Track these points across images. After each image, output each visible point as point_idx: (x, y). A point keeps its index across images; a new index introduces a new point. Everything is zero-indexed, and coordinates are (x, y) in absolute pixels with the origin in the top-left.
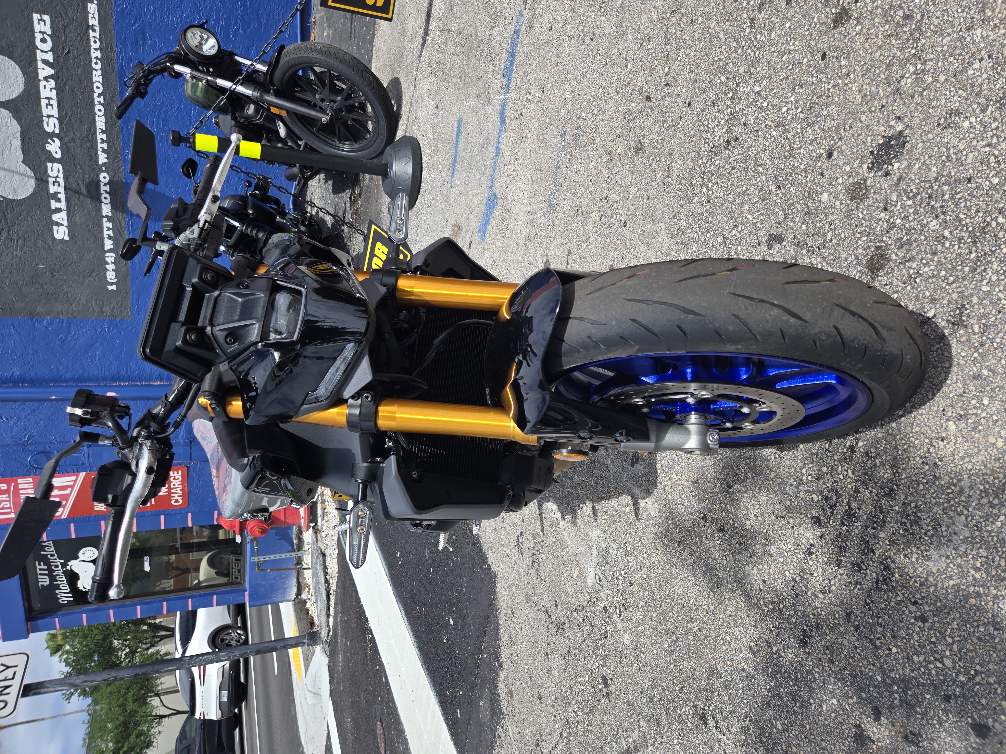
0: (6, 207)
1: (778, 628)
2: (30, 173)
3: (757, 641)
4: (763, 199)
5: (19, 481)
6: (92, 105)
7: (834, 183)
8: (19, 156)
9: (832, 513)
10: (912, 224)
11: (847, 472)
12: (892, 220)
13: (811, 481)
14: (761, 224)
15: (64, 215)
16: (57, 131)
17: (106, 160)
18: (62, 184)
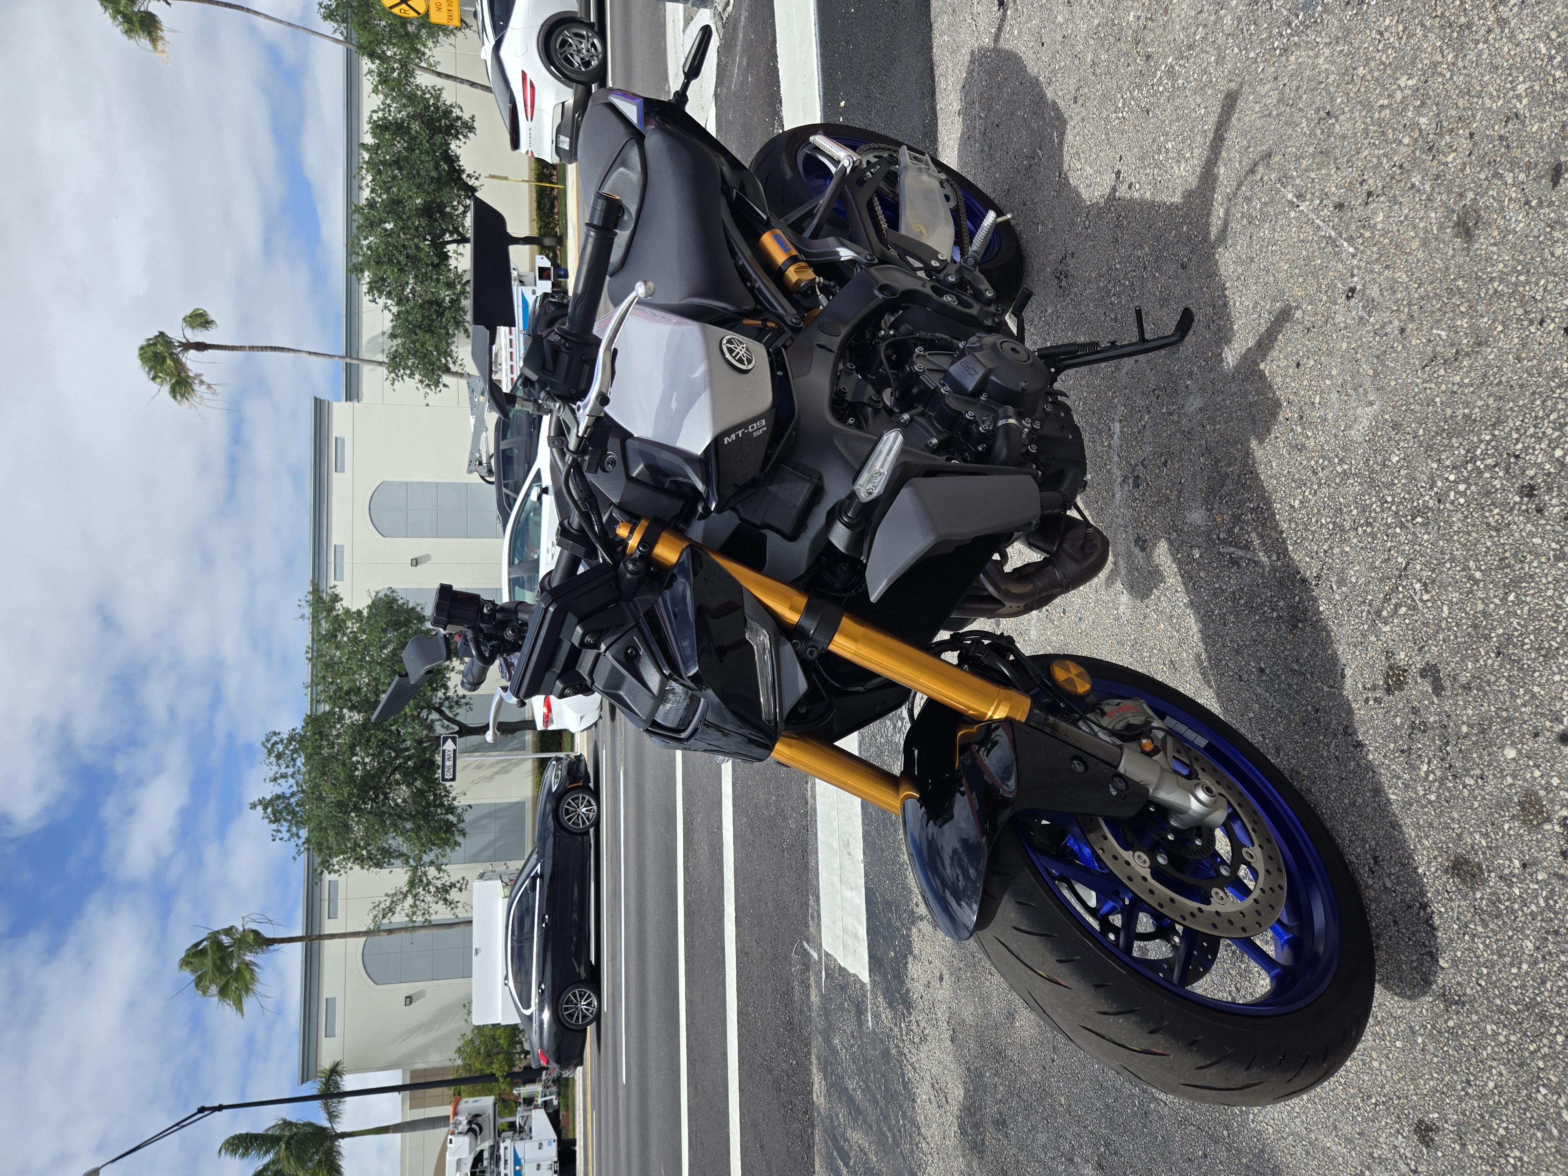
4: (1475, 626)
7: (1531, 763)
10: (1520, 913)
12: (1514, 880)
14: (1444, 641)
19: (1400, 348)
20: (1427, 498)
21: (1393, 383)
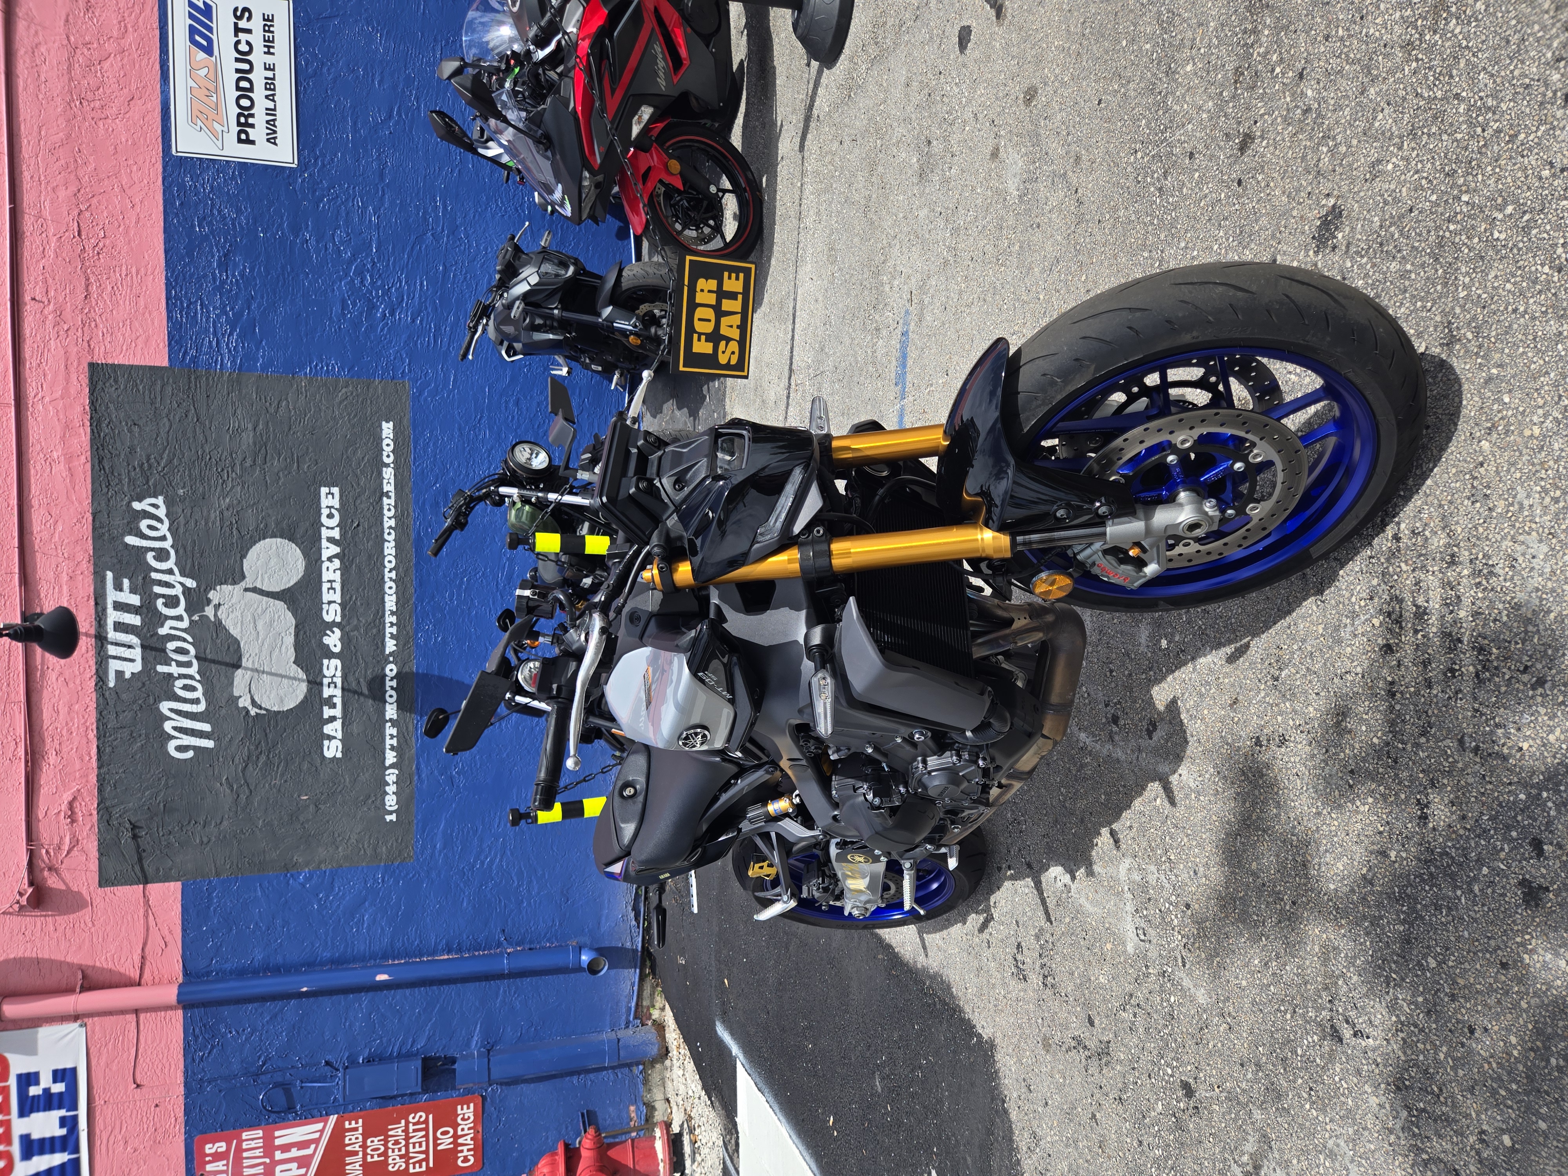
0: (269, 722)
1: (1388, 823)
2: (302, 675)
3: (1369, 861)
5: (245, 1135)
6: (382, 582)
8: (291, 654)
9: (1401, 628)
11: (1400, 567)
13: (1366, 605)
15: (338, 724)
16: (338, 619)
17: (395, 648)
18: (339, 685)
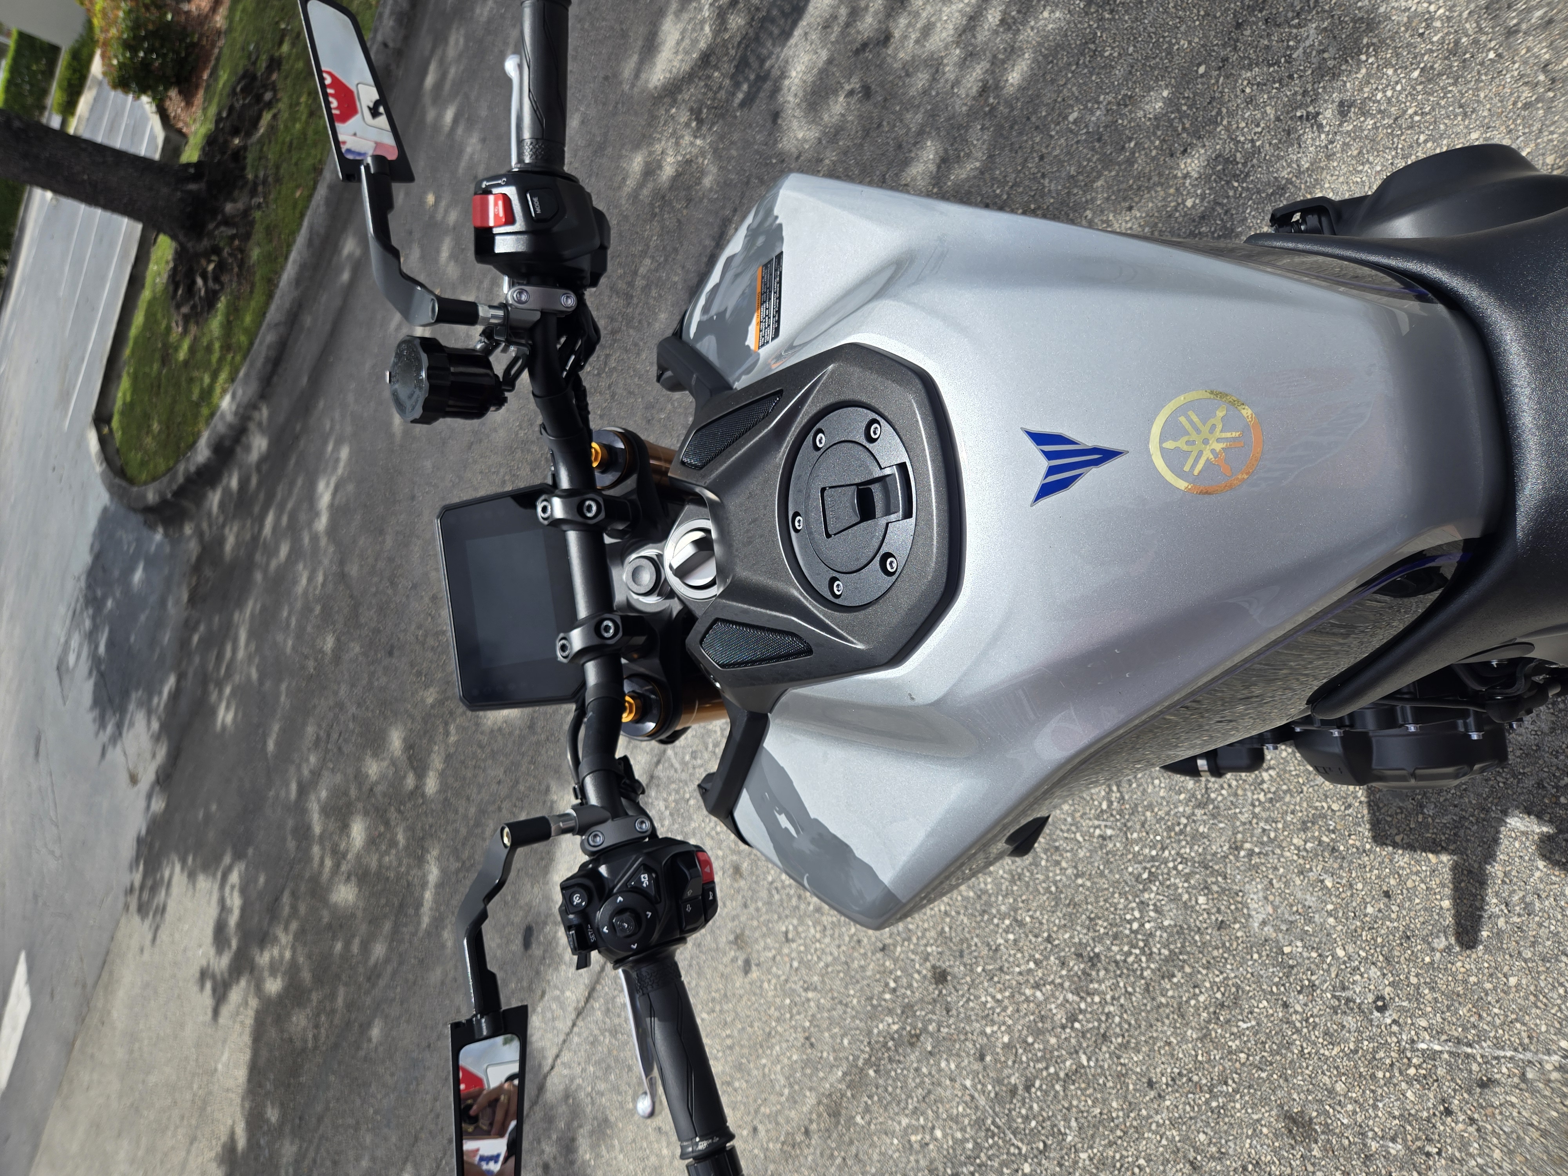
19: (1275, 989)
20: (1152, 896)
21: (1256, 956)
